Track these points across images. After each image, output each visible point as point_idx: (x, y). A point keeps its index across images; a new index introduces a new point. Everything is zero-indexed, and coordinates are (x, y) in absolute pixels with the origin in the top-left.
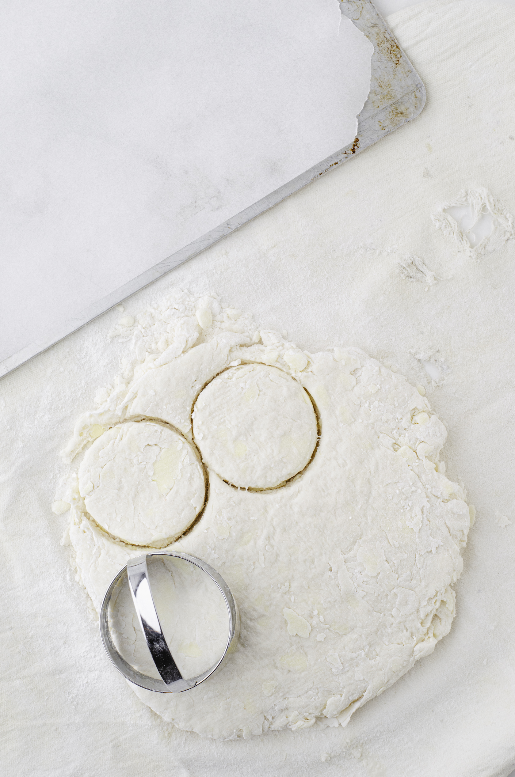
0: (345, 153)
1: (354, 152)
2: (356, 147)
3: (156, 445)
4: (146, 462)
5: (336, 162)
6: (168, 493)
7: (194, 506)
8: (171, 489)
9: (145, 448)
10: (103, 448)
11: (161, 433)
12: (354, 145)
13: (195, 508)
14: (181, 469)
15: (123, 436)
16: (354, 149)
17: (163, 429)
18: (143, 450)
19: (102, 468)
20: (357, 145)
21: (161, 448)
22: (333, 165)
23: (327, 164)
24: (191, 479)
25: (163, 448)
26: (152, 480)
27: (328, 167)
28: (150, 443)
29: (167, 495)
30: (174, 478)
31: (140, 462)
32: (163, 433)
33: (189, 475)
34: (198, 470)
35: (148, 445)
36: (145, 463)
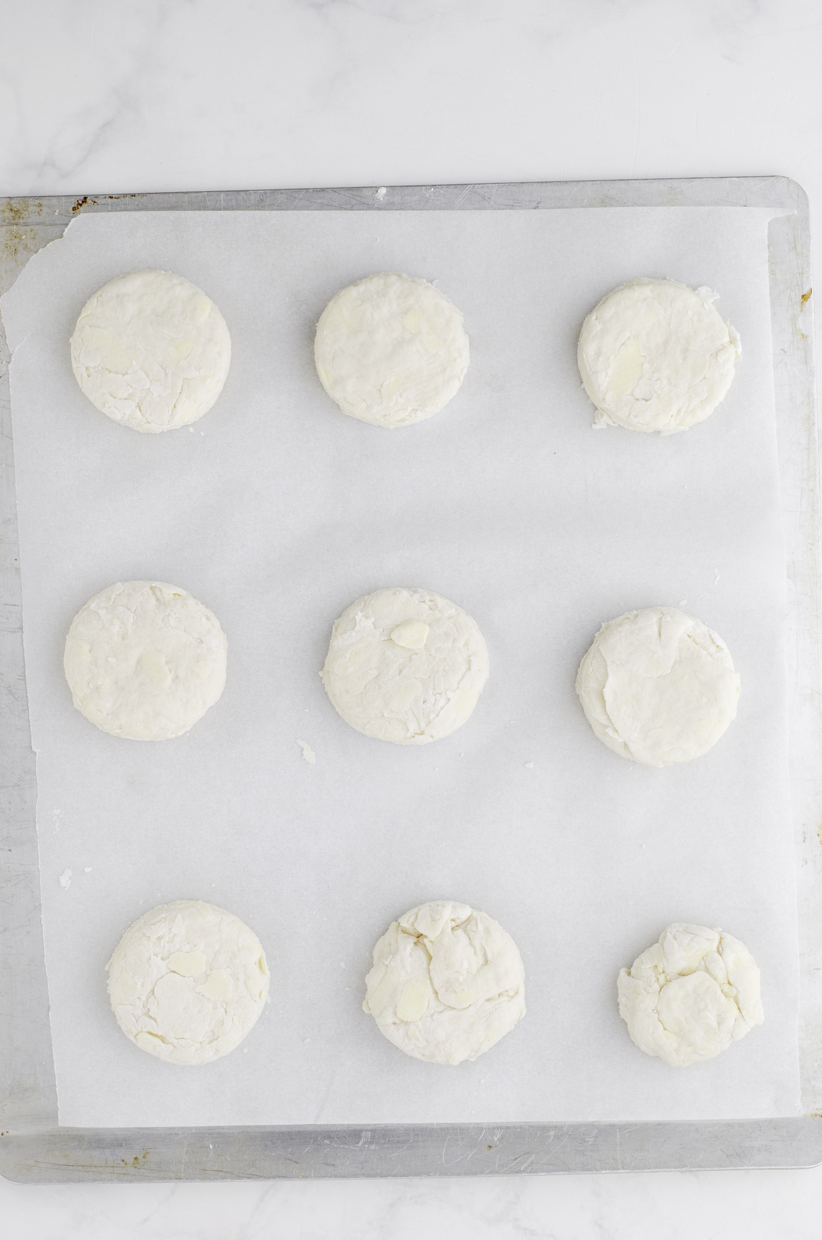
0: (95, 202)
1: (85, 198)
2: (81, 202)
3: (638, 400)
4: (651, 379)
5: (110, 200)
6: (628, 339)
7: (597, 321)
8: (623, 344)
9: (651, 397)
10: (701, 401)
11: (630, 413)
12: (81, 205)
13: (596, 319)
14: (610, 367)
15: (677, 415)
16: (83, 202)
17: (627, 418)
18: (653, 394)
19: (705, 378)
20: (78, 204)
21: (632, 395)
22: (116, 198)
23: (120, 202)
24: (598, 354)
25: (629, 394)
26: (645, 357)
27: (122, 198)
28: (644, 402)
29: (629, 337)
30: (619, 357)
31: (659, 382)
32: (628, 414)
33: (600, 359)
34: (589, 365)
35: (647, 400)
36: (653, 378)
